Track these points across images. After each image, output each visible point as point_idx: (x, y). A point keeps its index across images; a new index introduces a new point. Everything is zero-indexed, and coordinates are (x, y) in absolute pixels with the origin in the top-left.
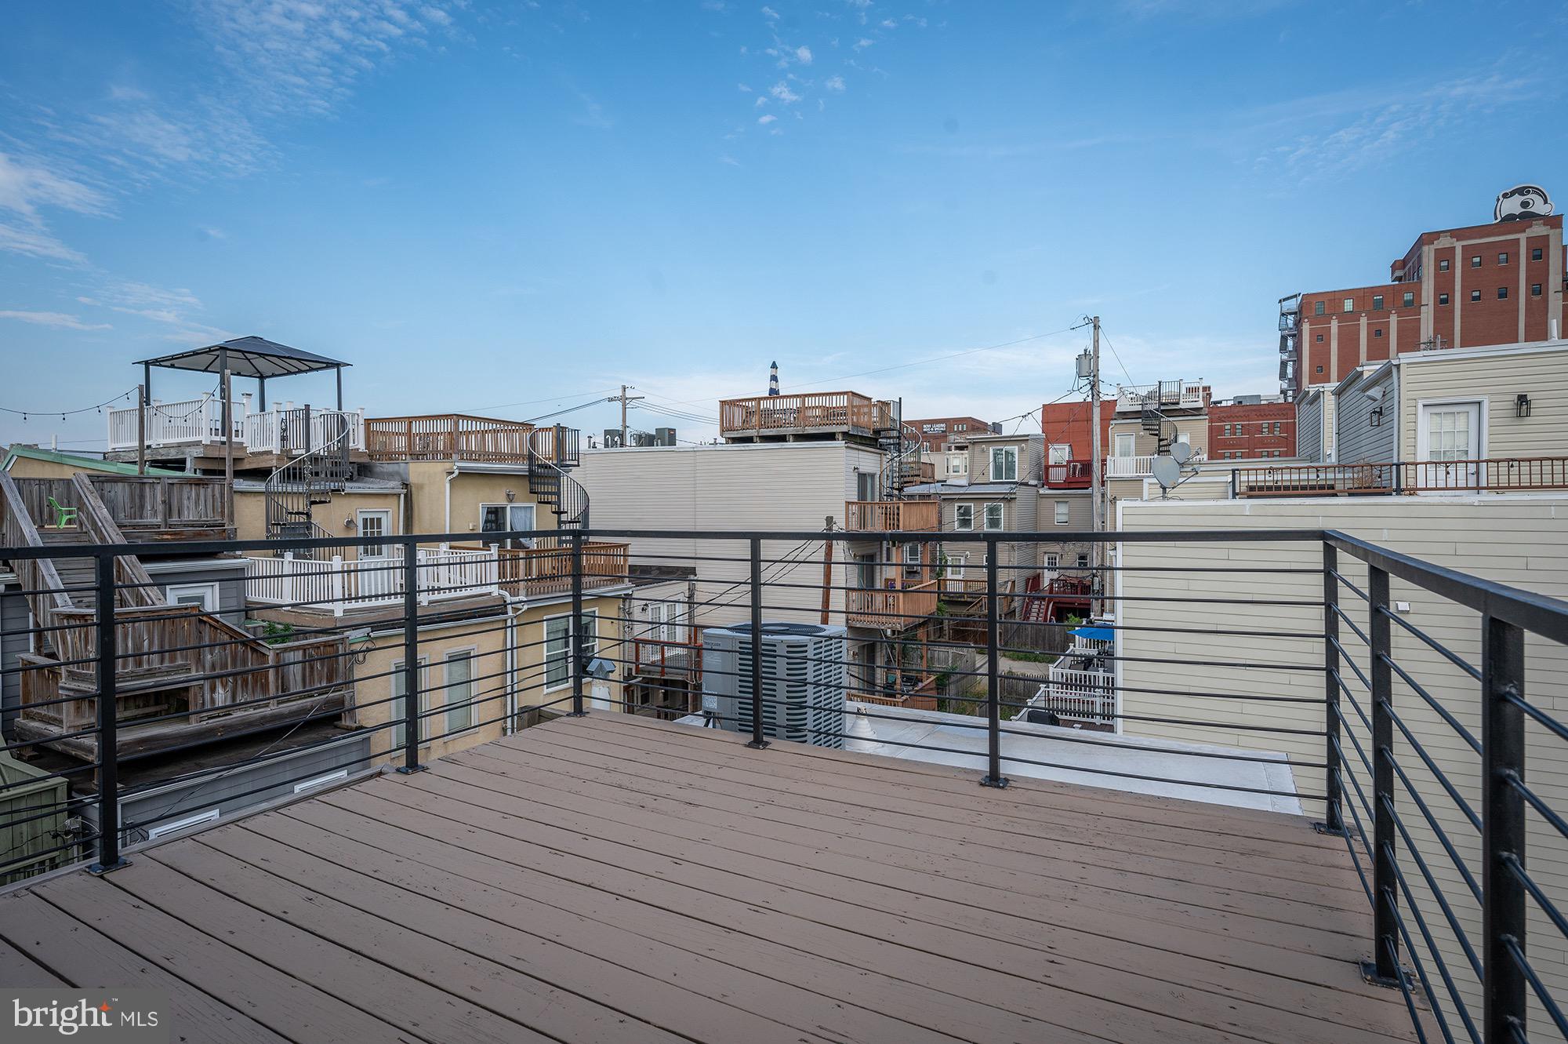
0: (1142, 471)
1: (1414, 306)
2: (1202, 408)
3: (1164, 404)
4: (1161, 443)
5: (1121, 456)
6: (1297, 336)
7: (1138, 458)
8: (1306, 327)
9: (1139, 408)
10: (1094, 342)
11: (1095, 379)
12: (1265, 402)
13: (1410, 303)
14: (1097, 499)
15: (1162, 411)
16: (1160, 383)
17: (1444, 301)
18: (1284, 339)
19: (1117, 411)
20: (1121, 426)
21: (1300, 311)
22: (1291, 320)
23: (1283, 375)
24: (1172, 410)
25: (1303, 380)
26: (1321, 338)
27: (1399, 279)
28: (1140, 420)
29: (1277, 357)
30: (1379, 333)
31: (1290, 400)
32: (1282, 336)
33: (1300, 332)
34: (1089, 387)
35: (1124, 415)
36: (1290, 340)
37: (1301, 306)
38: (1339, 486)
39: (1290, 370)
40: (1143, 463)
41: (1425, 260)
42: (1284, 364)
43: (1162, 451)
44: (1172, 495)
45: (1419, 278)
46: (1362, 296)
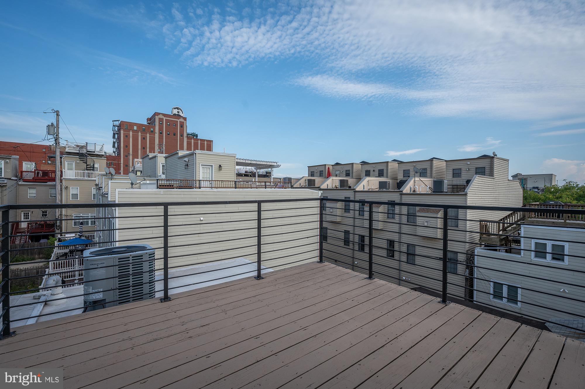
0: (78, 176)
1: (153, 132)
2: (104, 155)
3: (88, 151)
4: (88, 166)
5: (68, 170)
6: (119, 134)
7: (77, 171)
8: (122, 132)
9: (78, 152)
10: (57, 121)
11: (57, 137)
12: (108, 155)
13: (152, 131)
14: (58, 187)
15: (88, 154)
16: (87, 143)
17: (161, 133)
18: (114, 134)
19: (66, 151)
20: (67, 158)
21: (120, 126)
22: (116, 128)
23: (114, 146)
24: (92, 154)
25: (121, 149)
26: (127, 136)
27: (149, 123)
28: (78, 156)
29: (112, 140)
30: (144, 138)
31: (116, 155)
32: (114, 133)
33: (120, 133)
34: (54, 139)
35: (69, 153)
36: (116, 135)
37: (120, 124)
38: (175, 186)
39: (116, 145)
40: (80, 173)
41: (156, 120)
42: (114, 143)
43: (88, 169)
44: (135, 187)
45: (155, 125)
46: (140, 126)
